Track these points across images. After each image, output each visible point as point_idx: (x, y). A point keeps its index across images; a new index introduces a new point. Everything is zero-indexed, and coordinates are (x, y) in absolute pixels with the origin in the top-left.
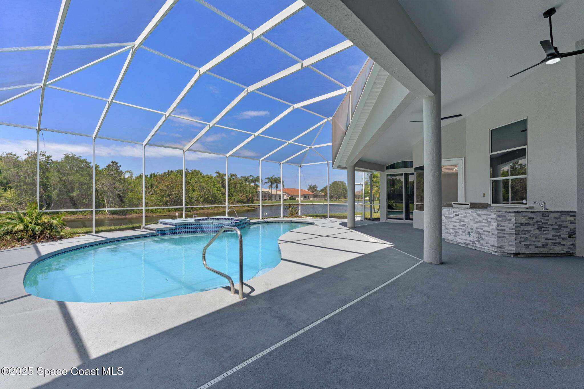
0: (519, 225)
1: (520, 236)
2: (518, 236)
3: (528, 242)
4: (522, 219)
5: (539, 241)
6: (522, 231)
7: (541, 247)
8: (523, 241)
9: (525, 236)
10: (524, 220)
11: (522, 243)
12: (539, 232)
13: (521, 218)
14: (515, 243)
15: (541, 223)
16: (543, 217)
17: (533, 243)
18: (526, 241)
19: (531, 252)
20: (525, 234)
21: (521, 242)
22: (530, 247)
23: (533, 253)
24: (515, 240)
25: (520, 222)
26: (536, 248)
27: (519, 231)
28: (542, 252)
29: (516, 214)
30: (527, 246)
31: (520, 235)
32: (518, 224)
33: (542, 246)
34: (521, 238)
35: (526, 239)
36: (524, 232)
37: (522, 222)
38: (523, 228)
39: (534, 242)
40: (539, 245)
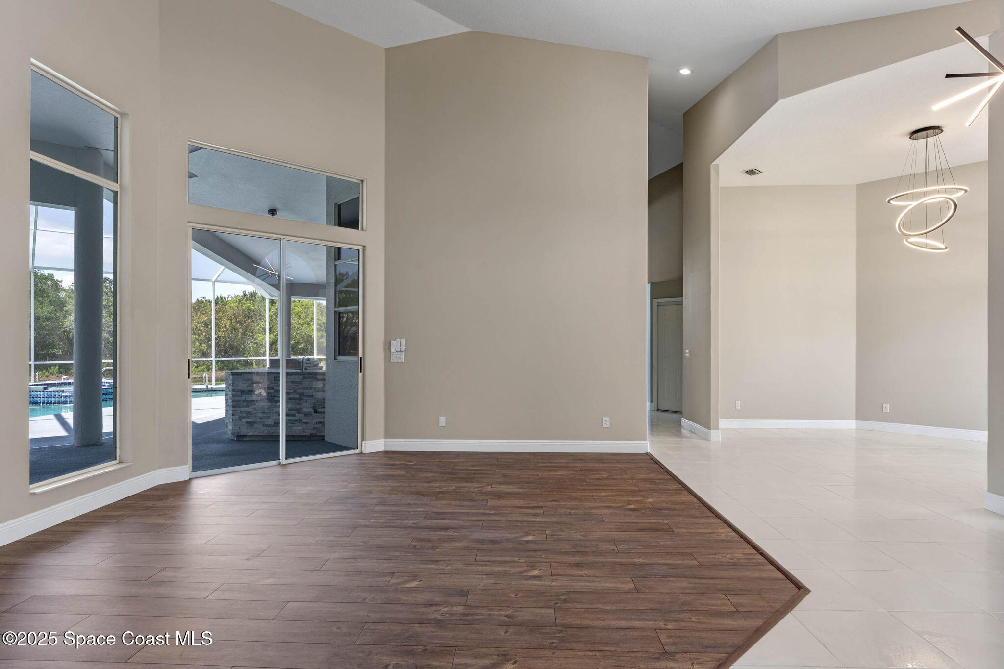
0: (239, 393)
1: (240, 409)
2: (237, 409)
3: (251, 418)
4: (243, 383)
5: (268, 418)
6: (244, 401)
7: (272, 426)
8: (244, 417)
9: (246, 409)
10: (245, 385)
11: (243, 420)
12: (270, 404)
13: (241, 382)
14: (233, 419)
15: (273, 391)
16: (275, 382)
17: (259, 420)
18: (249, 416)
19: (256, 434)
20: (248, 406)
21: (240, 418)
22: (255, 426)
23: (260, 434)
24: (233, 415)
25: (239, 388)
26: (265, 428)
27: (239, 401)
28: (273, 433)
29: (234, 376)
30: (250, 424)
31: (239, 407)
32: (237, 391)
33: (273, 424)
34: (241, 412)
35: (249, 414)
36: (245, 404)
37: (244, 389)
38: (244, 397)
39: (261, 418)
40: (270, 423)
